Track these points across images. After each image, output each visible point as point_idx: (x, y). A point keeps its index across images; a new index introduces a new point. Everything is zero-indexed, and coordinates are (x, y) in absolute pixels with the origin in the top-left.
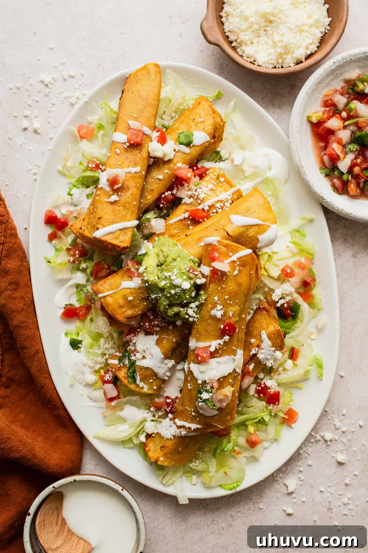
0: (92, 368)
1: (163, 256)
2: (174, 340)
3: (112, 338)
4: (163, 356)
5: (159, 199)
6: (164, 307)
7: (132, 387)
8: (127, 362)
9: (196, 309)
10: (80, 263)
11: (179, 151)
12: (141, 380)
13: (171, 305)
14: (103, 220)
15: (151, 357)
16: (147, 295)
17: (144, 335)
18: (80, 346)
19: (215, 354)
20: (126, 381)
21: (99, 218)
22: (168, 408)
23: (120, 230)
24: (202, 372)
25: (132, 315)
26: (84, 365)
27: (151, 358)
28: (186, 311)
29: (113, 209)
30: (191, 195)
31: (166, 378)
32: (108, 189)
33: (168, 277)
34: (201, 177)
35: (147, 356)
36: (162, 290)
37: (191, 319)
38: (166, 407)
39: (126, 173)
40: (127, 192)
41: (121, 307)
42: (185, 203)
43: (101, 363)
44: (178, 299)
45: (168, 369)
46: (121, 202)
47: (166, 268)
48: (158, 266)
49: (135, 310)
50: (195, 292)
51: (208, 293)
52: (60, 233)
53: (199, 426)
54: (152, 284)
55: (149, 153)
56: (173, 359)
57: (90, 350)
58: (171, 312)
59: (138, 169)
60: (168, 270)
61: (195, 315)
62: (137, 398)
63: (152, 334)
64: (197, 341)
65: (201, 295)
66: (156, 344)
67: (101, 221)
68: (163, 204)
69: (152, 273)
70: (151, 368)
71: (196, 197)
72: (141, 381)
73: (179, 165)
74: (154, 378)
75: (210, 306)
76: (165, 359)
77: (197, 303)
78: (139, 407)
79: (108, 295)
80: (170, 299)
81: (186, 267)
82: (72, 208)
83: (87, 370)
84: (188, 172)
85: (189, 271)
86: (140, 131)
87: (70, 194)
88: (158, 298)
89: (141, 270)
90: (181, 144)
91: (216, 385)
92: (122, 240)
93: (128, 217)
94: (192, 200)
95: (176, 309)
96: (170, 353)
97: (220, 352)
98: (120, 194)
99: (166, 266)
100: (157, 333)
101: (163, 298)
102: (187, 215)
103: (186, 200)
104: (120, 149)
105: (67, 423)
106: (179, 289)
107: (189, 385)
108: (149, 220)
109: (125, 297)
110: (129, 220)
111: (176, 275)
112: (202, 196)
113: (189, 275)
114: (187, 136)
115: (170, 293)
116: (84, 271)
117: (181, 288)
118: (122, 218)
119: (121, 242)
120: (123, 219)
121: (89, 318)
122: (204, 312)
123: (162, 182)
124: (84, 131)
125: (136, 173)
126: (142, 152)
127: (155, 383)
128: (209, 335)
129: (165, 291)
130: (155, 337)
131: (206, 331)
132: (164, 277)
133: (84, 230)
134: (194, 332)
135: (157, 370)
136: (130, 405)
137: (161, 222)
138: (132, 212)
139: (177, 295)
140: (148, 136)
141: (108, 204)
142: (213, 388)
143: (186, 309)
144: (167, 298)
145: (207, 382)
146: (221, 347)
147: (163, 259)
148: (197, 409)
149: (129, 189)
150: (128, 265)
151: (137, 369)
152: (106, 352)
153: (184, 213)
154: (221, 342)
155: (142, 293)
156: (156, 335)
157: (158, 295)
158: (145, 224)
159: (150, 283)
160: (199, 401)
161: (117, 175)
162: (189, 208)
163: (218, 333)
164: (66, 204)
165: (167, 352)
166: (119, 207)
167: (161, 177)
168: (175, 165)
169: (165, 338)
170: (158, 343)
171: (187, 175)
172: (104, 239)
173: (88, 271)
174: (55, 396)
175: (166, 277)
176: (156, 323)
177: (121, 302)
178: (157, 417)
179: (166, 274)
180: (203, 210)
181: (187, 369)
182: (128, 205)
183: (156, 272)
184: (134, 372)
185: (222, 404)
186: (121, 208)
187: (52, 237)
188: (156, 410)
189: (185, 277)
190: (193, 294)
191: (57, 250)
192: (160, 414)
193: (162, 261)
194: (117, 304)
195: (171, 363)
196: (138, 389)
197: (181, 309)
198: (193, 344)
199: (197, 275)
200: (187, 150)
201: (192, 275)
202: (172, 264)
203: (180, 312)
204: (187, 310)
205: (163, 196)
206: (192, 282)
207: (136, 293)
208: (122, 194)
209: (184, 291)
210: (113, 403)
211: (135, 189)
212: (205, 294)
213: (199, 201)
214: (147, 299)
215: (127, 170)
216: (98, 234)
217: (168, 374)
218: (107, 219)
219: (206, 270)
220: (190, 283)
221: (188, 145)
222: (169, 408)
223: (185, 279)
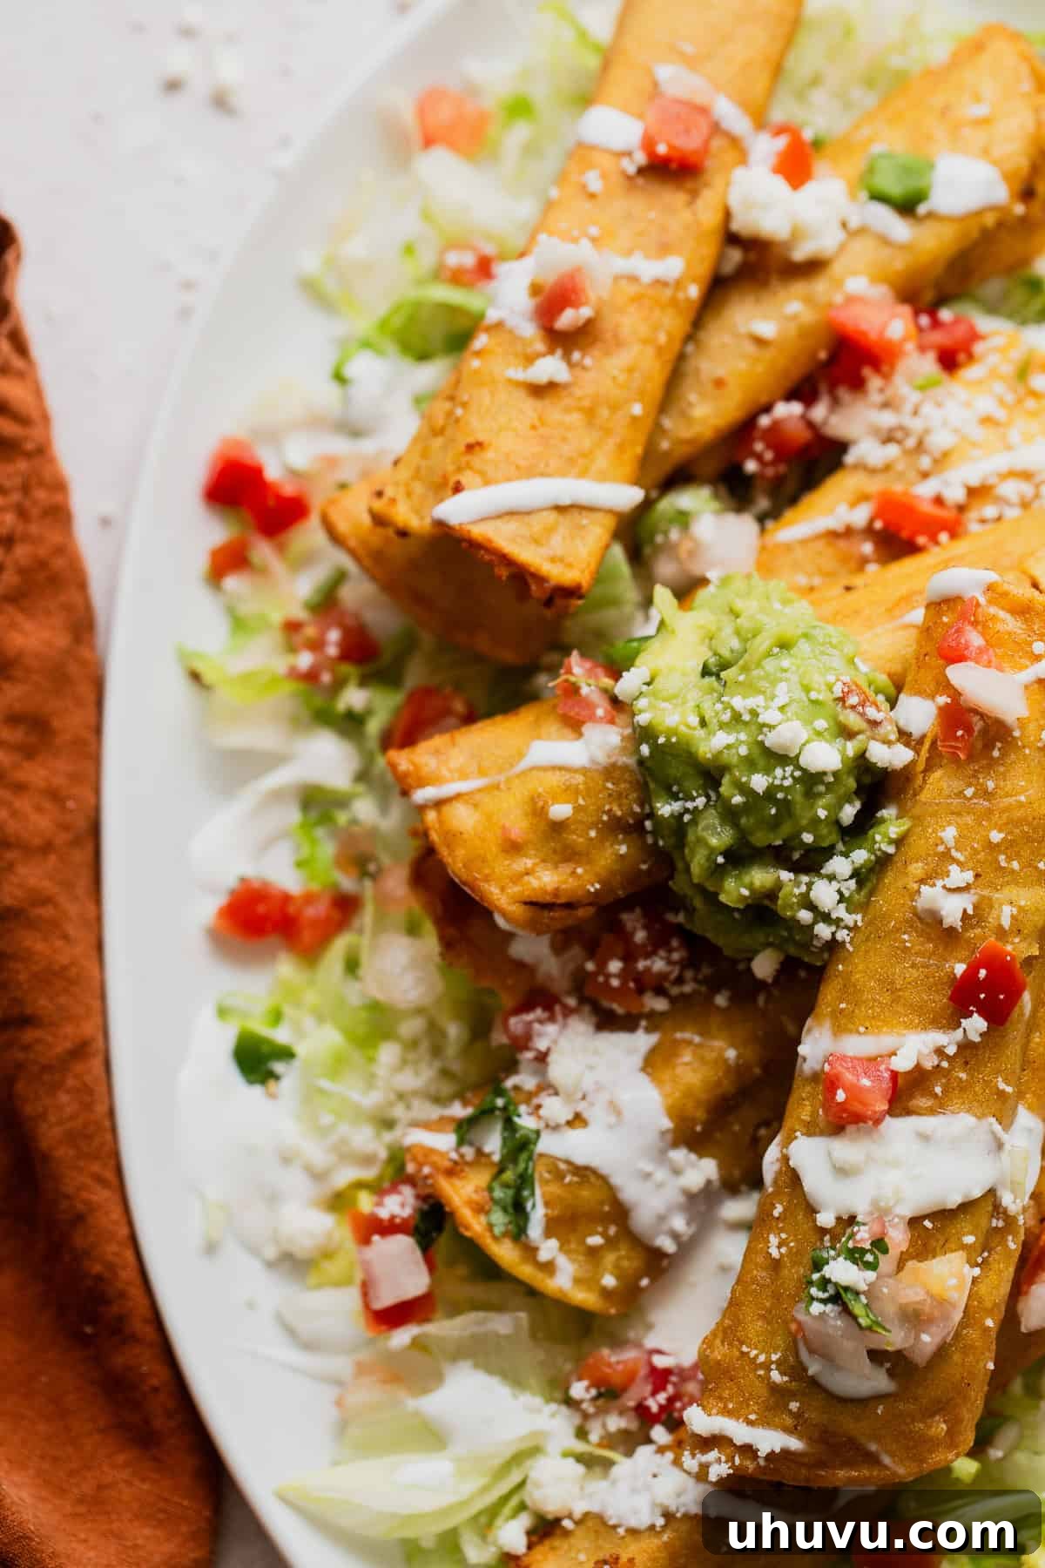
0: (318, 1176)
1: (738, 633)
2: (731, 1054)
3: (437, 1051)
4: (667, 1124)
5: (742, 432)
6: (708, 859)
7: (505, 1253)
8: (494, 1144)
9: (852, 884)
10: (338, 685)
11: (862, 231)
12: (551, 1229)
13: (739, 857)
14: (490, 454)
15: (612, 1119)
16: (637, 809)
17: (591, 1029)
18: (278, 1067)
19: (911, 1097)
20: (475, 1225)
21: (470, 448)
22: (654, 1393)
23: (560, 509)
24: (842, 1172)
25: (556, 892)
26: (286, 1160)
27: (610, 1127)
28: (803, 888)
29: (540, 418)
30: (891, 430)
31: (668, 1246)
32: (529, 330)
33: (746, 717)
34: (950, 361)
35: (596, 1114)
36: (711, 775)
37: (824, 931)
38: (649, 1388)
39: (617, 278)
40: (607, 354)
41: (513, 848)
42: (861, 466)
43: (367, 1160)
44: (775, 824)
45: (682, 1199)
46: (578, 392)
47: (741, 678)
48: (706, 672)
49: (574, 873)
50: (858, 805)
51: (917, 811)
52: (262, 551)
53: (795, 1444)
54: (668, 744)
55: (728, 215)
56: (713, 1156)
57: (325, 1084)
58: (736, 890)
59: (672, 267)
60: (750, 688)
61: (840, 912)
62: (517, 1327)
63: (627, 1023)
64: (839, 1030)
65: (883, 821)
66: (643, 1069)
67: (476, 460)
68: (759, 458)
69: (675, 697)
70: (604, 1170)
71: (911, 443)
72: (549, 1232)
73: (857, 285)
74: (612, 1230)
75: (917, 869)
76: (675, 1144)
77: (861, 856)
78: (516, 1380)
79: (458, 797)
80: (743, 821)
81: (832, 679)
82: (339, 446)
83: (296, 1184)
84: (893, 316)
85: (842, 700)
86: (703, 111)
87: (340, 378)
88: (687, 818)
89: (628, 684)
90: (878, 197)
91: (898, 1238)
92: (559, 552)
93: (601, 461)
94: (892, 450)
95: (760, 877)
96: (701, 1114)
97: (938, 1090)
98: (576, 356)
99: (745, 669)
100: (654, 1021)
101: (711, 818)
102: (860, 516)
103: (866, 450)
104: (604, 176)
105: (159, 1423)
106: (789, 769)
107: (774, 1240)
108: (683, 519)
109: (537, 811)
110: (602, 477)
111: (782, 709)
112: (940, 440)
113: (841, 718)
114: (907, 171)
115: (745, 789)
116: (351, 724)
117: (798, 767)
118: (571, 461)
119: (553, 560)
120: (578, 465)
121: (340, 946)
122: (888, 898)
123: (768, 354)
124: (444, 113)
125: (659, 283)
126: (700, 203)
127: (610, 1258)
128: (896, 1000)
129: (726, 780)
130: (642, 1041)
131: (889, 985)
132: (726, 717)
133: (393, 501)
134: (829, 994)
135: (631, 1191)
136: (477, 1366)
137: (742, 527)
138: (621, 448)
139: (776, 802)
140: (735, 142)
141: (521, 395)
142: (885, 1251)
143: (805, 879)
144: (730, 815)
145: (859, 1219)
146: (945, 1064)
147: (735, 644)
148: (797, 1355)
149: (619, 343)
150: (569, 672)
151: (540, 1172)
152: (399, 1112)
153: (854, 504)
154: (949, 1040)
155: (618, 797)
156: (648, 1030)
157: (690, 805)
158: (666, 533)
159: (661, 740)
160: (813, 1299)
161: (578, 270)
162: (874, 485)
163: (941, 999)
164: (316, 423)
165: (690, 1105)
166: (567, 410)
167: (766, 328)
168: (838, 284)
169: (689, 1043)
170: (652, 1063)
171: (884, 326)
172: (478, 532)
173: (374, 727)
174: (128, 1274)
175: (737, 717)
176: (658, 965)
177: (518, 825)
178: (594, 1437)
179: (739, 703)
180: (939, 501)
181: (776, 1167)
182: (604, 412)
183: (693, 696)
184: (525, 1181)
185: (917, 1338)
186: (575, 418)
187: (228, 561)
188: (600, 1396)
189: (821, 724)
190: (849, 813)
191: (239, 623)
192: (615, 1423)
193: (726, 653)
194: (499, 832)
195: (702, 1171)
196: (526, 1272)
197: (786, 876)
198: (815, 1047)
199: (874, 724)
200: (899, 228)
201: (852, 720)
202: (770, 665)
203: (779, 885)
204: (809, 885)
205: (764, 421)
206: (851, 748)
207: (588, 793)
208: (588, 361)
209: (811, 781)
210: (402, 1337)
211: (650, 351)
212: (898, 817)
213: (925, 462)
214: (632, 827)
215: (621, 265)
216: (457, 511)
217: (679, 1223)
218: (507, 455)
219: (919, 713)
220: (843, 753)
221: (907, 207)
222: (662, 1398)
223: (819, 734)
